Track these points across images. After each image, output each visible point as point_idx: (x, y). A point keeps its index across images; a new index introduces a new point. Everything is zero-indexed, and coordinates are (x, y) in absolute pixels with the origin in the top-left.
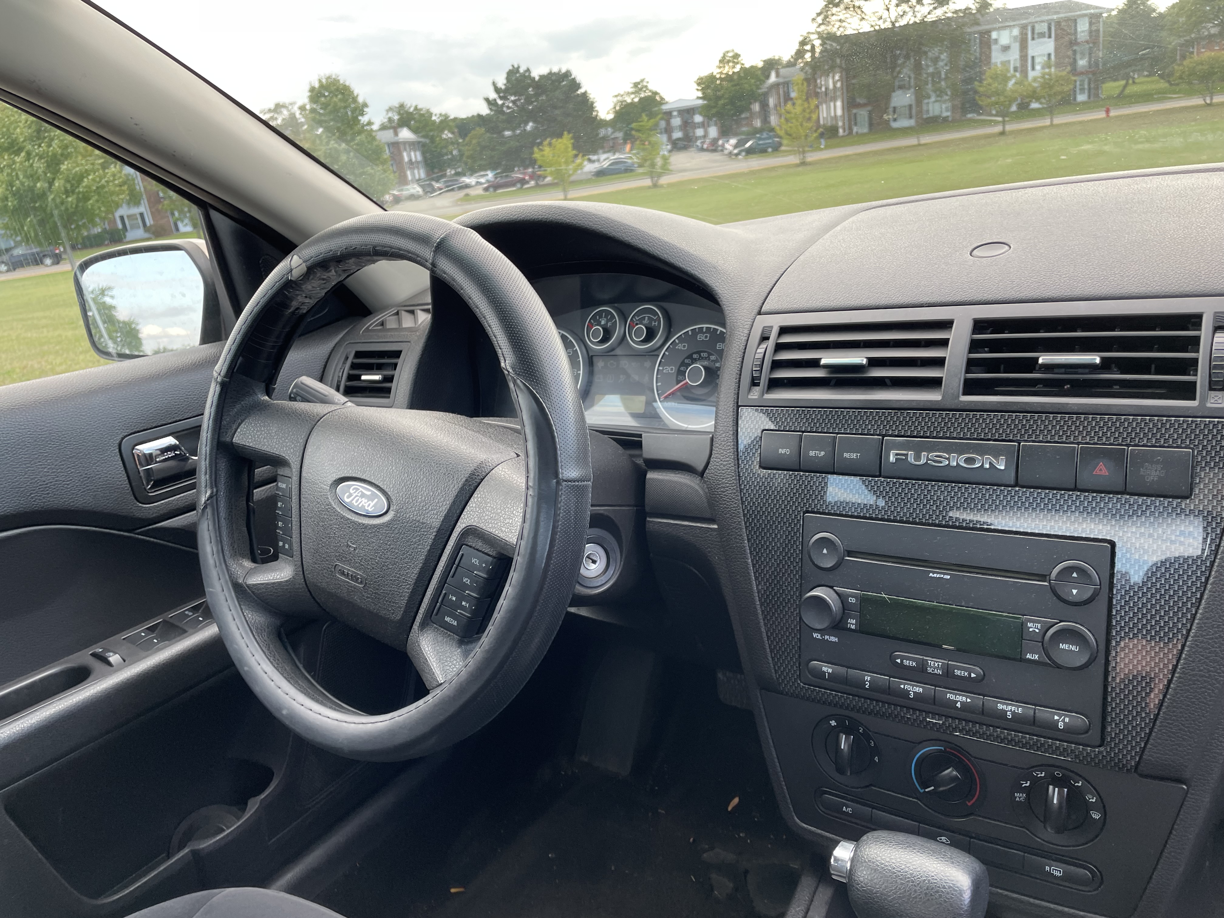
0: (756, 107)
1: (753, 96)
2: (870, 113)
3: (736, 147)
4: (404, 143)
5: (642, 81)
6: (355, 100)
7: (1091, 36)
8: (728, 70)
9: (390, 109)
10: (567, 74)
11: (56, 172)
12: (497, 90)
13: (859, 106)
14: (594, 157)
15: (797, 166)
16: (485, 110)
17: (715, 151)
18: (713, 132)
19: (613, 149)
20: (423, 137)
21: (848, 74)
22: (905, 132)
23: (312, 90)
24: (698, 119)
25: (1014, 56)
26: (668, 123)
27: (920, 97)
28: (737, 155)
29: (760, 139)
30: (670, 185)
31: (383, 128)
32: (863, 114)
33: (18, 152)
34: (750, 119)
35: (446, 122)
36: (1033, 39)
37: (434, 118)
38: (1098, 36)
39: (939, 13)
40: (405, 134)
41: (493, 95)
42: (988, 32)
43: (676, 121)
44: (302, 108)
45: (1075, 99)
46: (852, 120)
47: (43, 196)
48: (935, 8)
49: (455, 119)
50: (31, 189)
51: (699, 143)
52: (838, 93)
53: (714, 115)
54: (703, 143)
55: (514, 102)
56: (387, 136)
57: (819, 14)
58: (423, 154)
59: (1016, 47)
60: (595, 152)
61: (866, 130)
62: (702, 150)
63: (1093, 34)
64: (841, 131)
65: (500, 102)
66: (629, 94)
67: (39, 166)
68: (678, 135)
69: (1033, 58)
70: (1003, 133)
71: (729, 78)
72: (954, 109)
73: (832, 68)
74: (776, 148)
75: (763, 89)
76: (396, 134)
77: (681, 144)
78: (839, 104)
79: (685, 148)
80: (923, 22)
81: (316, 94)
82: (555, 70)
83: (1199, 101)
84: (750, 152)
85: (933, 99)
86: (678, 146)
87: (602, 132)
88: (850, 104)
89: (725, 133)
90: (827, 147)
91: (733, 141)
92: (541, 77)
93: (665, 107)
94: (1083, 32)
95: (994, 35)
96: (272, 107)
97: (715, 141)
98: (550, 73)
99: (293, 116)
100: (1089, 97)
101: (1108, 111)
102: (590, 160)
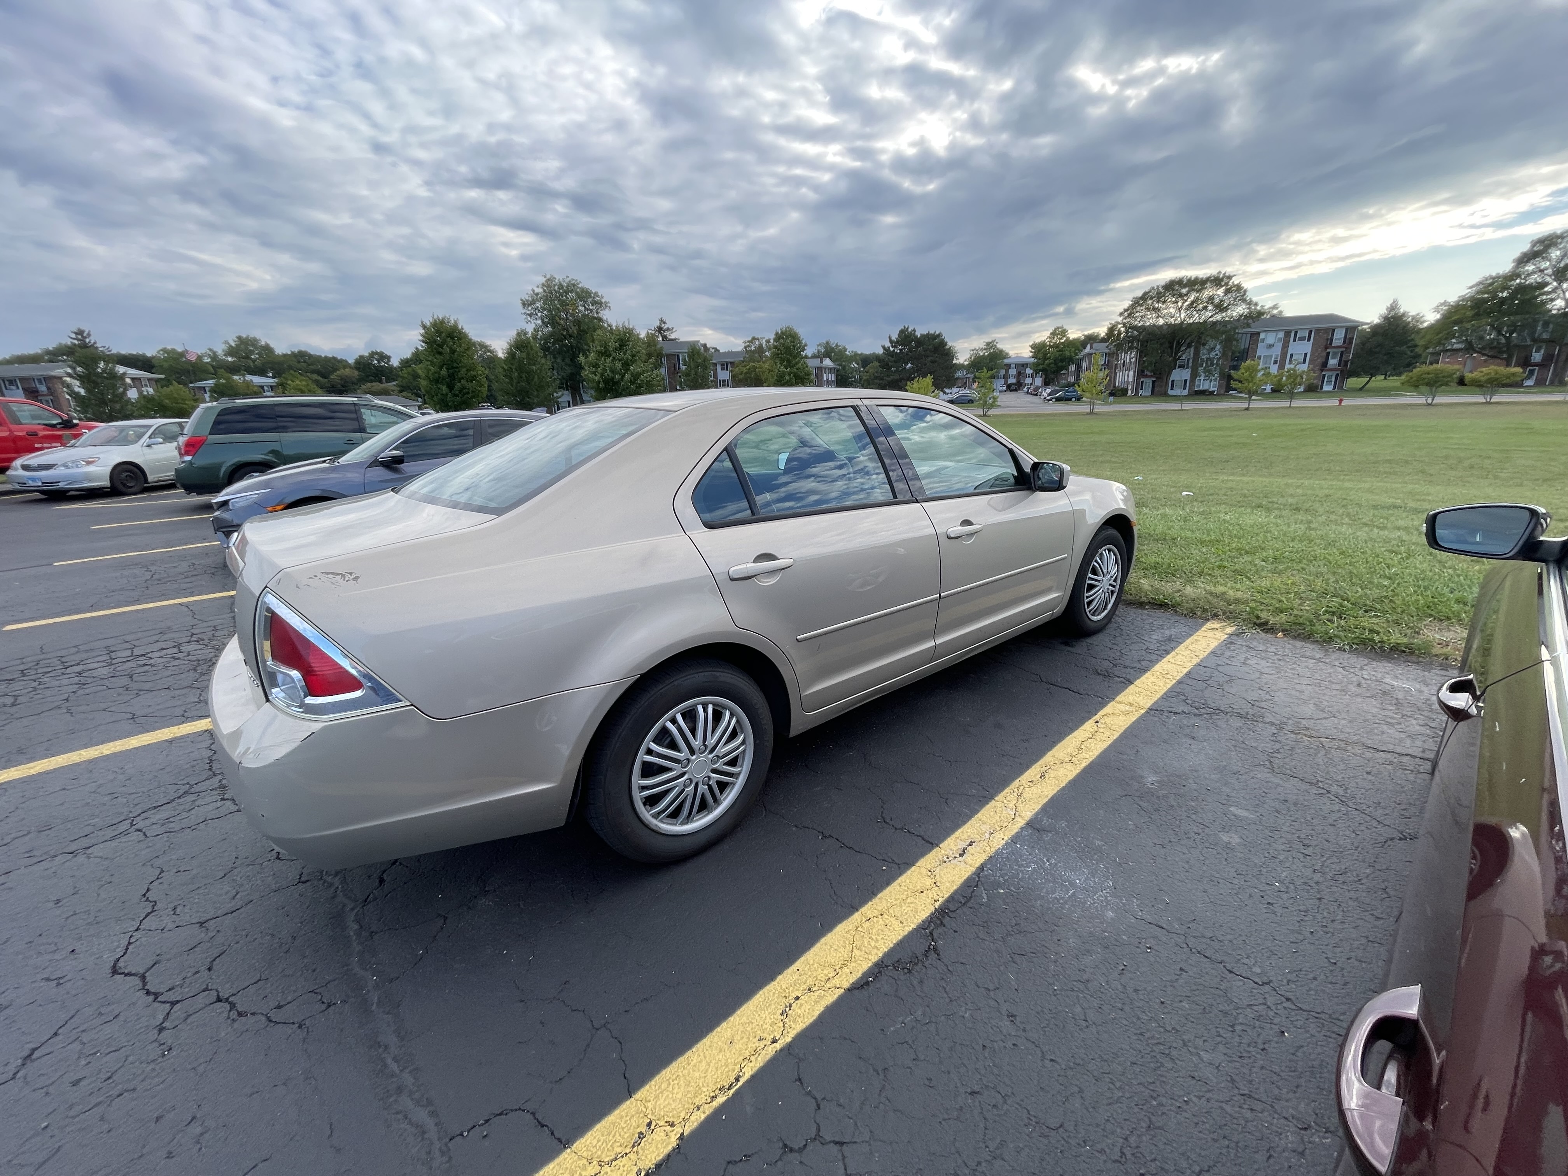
0: (1073, 368)
1: (1071, 360)
2: (1154, 382)
3: (1049, 395)
4: (826, 368)
5: (993, 341)
6: (800, 342)
7: (1344, 342)
8: (1056, 340)
9: (820, 345)
10: (939, 335)
11: (627, 370)
12: (891, 341)
13: (1146, 376)
14: (947, 390)
15: (1087, 414)
16: (881, 351)
17: (1036, 395)
18: (1039, 381)
19: (964, 386)
20: (839, 365)
21: (1142, 353)
22: (1176, 398)
23: (777, 334)
24: (1029, 371)
25: (1277, 351)
26: (1007, 372)
27: (1194, 375)
28: (1049, 400)
29: (1067, 391)
30: (995, 416)
31: (814, 357)
32: (1148, 382)
33: (609, 356)
34: (1067, 375)
35: (855, 357)
36: (1294, 341)
37: (847, 353)
38: (1351, 343)
39: (1218, 317)
40: (828, 362)
41: (888, 344)
42: (1258, 334)
43: (1013, 371)
44: (768, 341)
45: (1322, 388)
46: (1139, 386)
47: (619, 382)
48: (1216, 314)
49: (862, 354)
50: (613, 378)
51: (1025, 389)
52: (1132, 366)
53: (1041, 370)
54: (1028, 389)
55: (901, 350)
56: (815, 363)
57: (1126, 310)
58: (837, 376)
59: (1279, 347)
60: (950, 387)
61: (1149, 394)
62: (1027, 393)
63: (1348, 341)
64: (1130, 392)
65: (892, 349)
66: (982, 350)
67: (618, 365)
68: (1012, 380)
69: (1292, 355)
70: (1247, 409)
71: (1056, 346)
72: (1220, 386)
73: (1130, 348)
74: (1079, 399)
75: (1080, 356)
76: (822, 362)
77: (1013, 387)
78: (1131, 373)
79: (1016, 390)
80: (1205, 322)
81: (778, 337)
82: (932, 332)
83: (1421, 400)
84: (1058, 399)
85: (1202, 378)
86: (1010, 388)
87: (959, 374)
88: (1141, 373)
89: (1046, 383)
90: (1114, 403)
91: (1048, 391)
92: (922, 335)
93: (1006, 361)
94: (1339, 339)
95: (1262, 336)
96: (750, 339)
97: (1037, 388)
98: (928, 334)
99: (761, 346)
100: (1334, 388)
101: (1341, 401)
102: (945, 393)
